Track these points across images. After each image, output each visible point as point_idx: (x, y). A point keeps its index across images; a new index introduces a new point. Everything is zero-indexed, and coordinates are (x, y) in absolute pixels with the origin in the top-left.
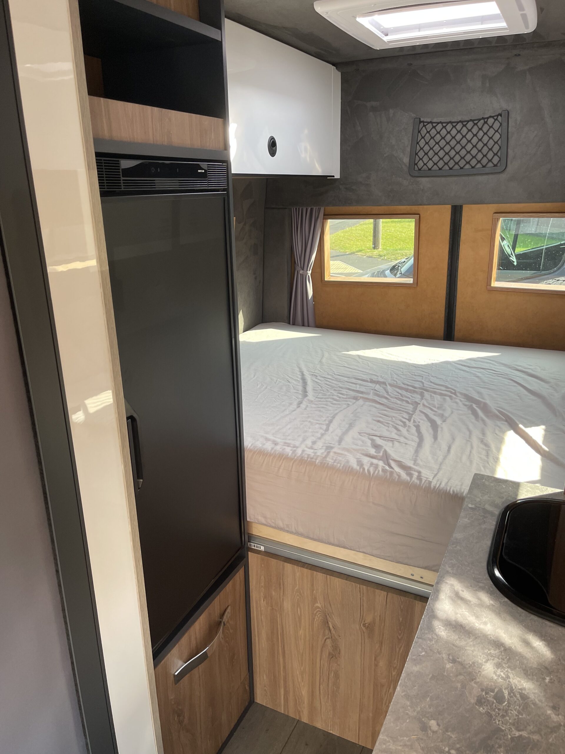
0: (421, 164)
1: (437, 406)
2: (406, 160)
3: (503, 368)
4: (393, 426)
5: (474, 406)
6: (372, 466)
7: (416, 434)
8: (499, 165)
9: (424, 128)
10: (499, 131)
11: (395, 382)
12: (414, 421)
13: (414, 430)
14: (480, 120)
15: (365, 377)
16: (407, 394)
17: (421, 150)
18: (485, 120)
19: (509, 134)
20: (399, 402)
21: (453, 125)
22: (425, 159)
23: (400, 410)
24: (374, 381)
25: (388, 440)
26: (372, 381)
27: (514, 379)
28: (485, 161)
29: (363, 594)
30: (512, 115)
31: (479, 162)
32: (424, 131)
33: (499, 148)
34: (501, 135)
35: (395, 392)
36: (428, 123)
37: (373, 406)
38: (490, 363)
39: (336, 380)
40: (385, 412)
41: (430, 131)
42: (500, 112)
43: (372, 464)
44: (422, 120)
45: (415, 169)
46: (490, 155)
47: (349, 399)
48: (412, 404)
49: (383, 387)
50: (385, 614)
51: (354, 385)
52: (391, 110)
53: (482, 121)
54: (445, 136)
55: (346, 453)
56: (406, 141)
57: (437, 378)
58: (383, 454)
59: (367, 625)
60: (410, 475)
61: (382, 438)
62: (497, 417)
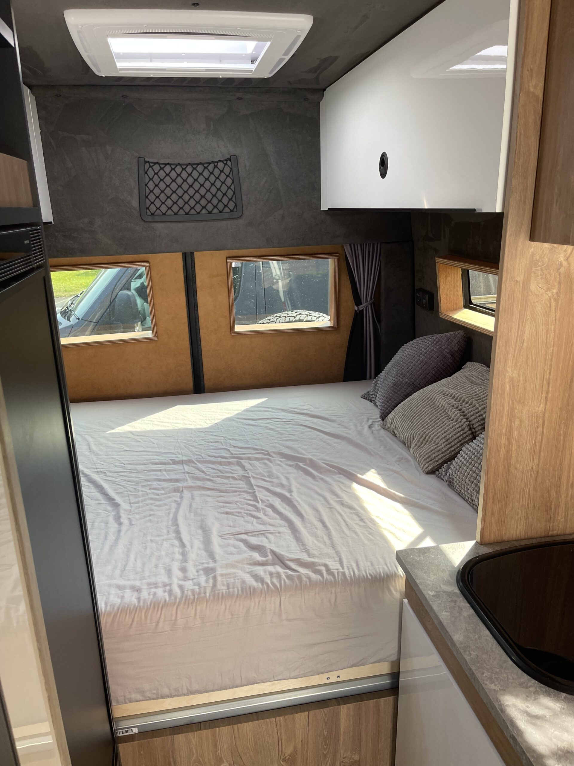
0: (153, 208)
1: (266, 474)
2: (135, 203)
3: (283, 413)
4: (247, 514)
5: (301, 464)
6: (273, 577)
7: (277, 517)
8: (235, 210)
9: (150, 169)
10: (231, 176)
11: (200, 457)
12: (262, 501)
13: (270, 511)
14: (209, 163)
15: (161, 459)
16: (223, 468)
17: (152, 193)
18: (215, 163)
19: (241, 179)
20: (225, 481)
21: (182, 168)
22: (158, 203)
23: (236, 491)
24: (178, 461)
25: (258, 534)
26: (175, 462)
27: (303, 424)
28: (220, 206)
29: (280, 726)
30: (241, 161)
31: (215, 207)
32: (151, 173)
33: (232, 193)
34: (233, 180)
35: (210, 469)
36: (155, 164)
37: (204, 495)
38: (268, 411)
39: (132, 471)
40: (222, 498)
41: (158, 172)
42: (228, 156)
43: (271, 574)
44: (147, 159)
45: (147, 214)
46: (225, 200)
47: (169, 493)
48: (240, 480)
49: (192, 466)
50: (308, 736)
51: (159, 473)
52: (108, 147)
53: (212, 166)
54: (176, 179)
55: (233, 571)
56: (133, 182)
57: (236, 440)
58: (272, 556)
59: (287, 758)
60: (319, 572)
61: (250, 534)
62: (330, 471)
